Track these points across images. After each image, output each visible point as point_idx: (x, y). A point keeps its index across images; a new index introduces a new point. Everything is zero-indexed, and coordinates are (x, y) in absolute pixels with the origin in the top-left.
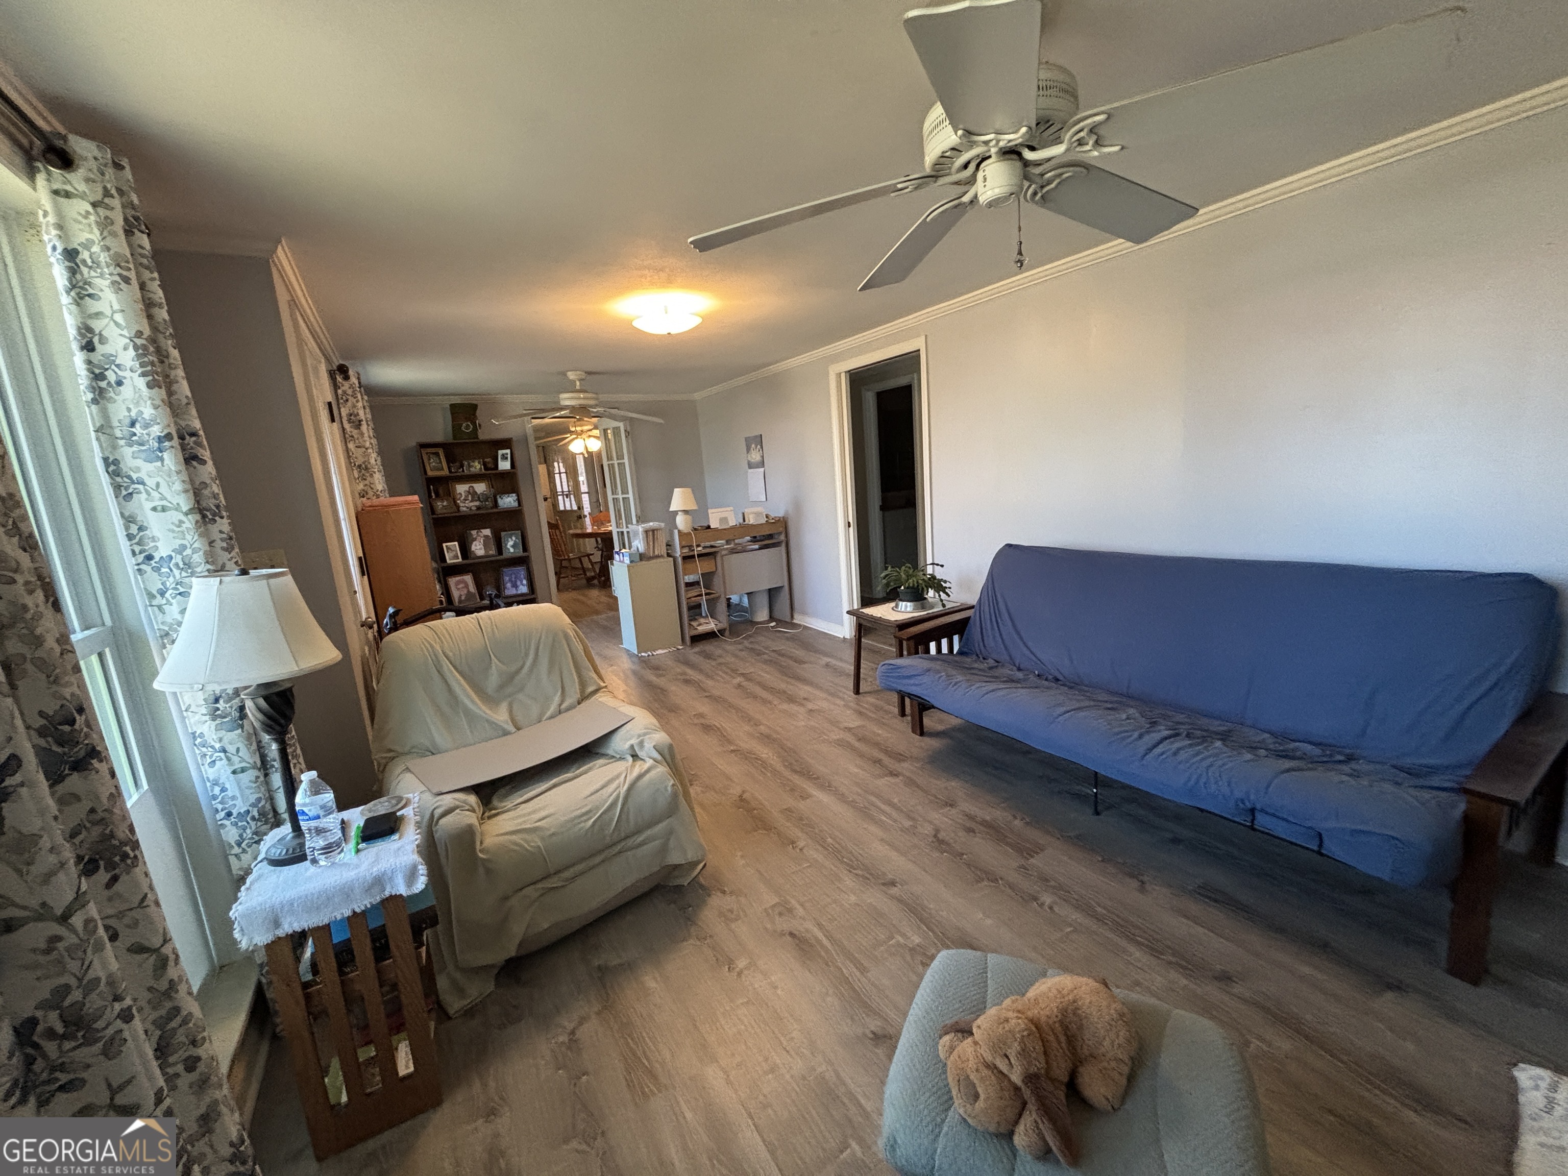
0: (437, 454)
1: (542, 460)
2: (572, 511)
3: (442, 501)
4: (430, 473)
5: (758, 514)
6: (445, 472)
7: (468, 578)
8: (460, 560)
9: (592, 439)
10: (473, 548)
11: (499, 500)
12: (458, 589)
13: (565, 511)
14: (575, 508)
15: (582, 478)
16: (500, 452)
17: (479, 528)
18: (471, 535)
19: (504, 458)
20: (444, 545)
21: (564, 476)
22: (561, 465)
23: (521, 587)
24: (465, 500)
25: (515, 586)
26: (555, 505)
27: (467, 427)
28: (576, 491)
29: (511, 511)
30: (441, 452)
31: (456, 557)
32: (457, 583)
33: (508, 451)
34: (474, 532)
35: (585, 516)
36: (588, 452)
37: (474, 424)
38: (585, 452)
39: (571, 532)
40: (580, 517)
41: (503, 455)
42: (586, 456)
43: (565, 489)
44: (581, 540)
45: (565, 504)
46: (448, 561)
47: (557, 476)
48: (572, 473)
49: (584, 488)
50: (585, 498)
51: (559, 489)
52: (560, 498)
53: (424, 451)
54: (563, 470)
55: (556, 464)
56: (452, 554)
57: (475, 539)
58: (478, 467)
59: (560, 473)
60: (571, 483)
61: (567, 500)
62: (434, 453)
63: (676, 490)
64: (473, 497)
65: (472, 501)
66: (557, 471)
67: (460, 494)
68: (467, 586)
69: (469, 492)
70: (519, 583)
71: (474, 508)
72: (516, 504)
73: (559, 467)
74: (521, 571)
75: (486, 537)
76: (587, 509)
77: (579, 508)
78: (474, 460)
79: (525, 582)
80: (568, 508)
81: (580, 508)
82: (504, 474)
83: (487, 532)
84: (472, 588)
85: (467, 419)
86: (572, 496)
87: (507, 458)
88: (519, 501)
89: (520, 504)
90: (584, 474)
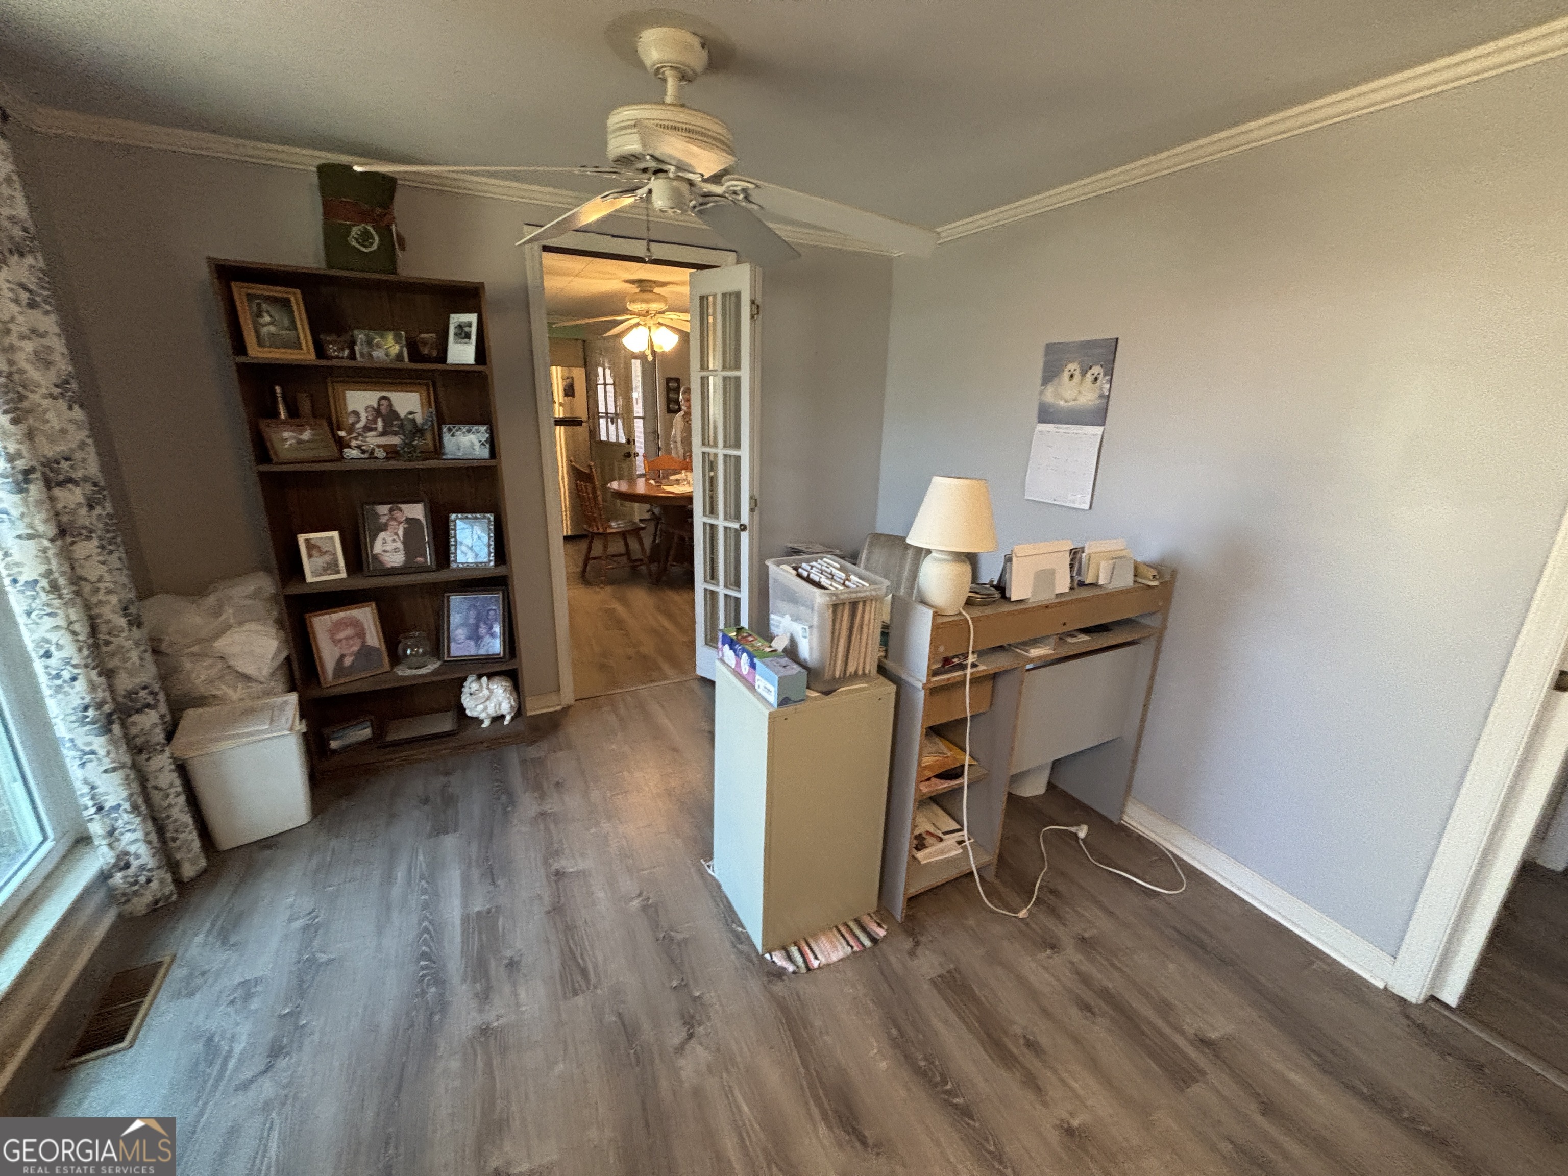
0: (285, 304)
1: (581, 362)
2: (618, 444)
3: (300, 427)
4: (256, 352)
5: (1117, 560)
6: (306, 354)
7: (366, 615)
8: (343, 575)
9: (663, 328)
10: (378, 548)
11: (447, 438)
12: (336, 642)
13: (608, 443)
14: (623, 440)
15: (637, 394)
16: (456, 319)
17: (397, 499)
18: (377, 516)
19: (461, 333)
20: (302, 538)
21: (610, 389)
22: (608, 372)
23: (488, 639)
24: (367, 429)
25: (476, 637)
26: (594, 432)
27: (365, 237)
28: (625, 415)
29: (474, 469)
30: (295, 297)
31: (332, 567)
32: (339, 625)
33: (473, 318)
34: (383, 510)
35: (637, 455)
36: (654, 353)
37: (385, 232)
38: (648, 352)
39: (615, 485)
40: (629, 455)
41: (460, 327)
42: (650, 358)
43: (611, 410)
44: (628, 504)
45: (609, 432)
46: (310, 579)
47: (600, 389)
48: (623, 386)
49: (638, 410)
50: (639, 425)
51: (602, 409)
52: (602, 422)
53: (239, 290)
54: (610, 380)
55: (600, 370)
56: (320, 561)
57: (384, 528)
58: (395, 349)
59: (605, 384)
60: (620, 402)
61: (612, 428)
62: (274, 300)
63: (937, 480)
64: (386, 424)
65: (383, 434)
66: (601, 381)
67: (356, 413)
68: (361, 634)
69: (378, 412)
70: (483, 630)
71: (380, 454)
72: (485, 453)
73: (604, 375)
74: (492, 602)
75: (411, 521)
76: (640, 447)
77: (628, 441)
78: (382, 328)
79: (497, 629)
80: (613, 439)
81: (630, 441)
82: (461, 374)
83: (416, 511)
84: (374, 638)
85: (364, 217)
86: (620, 421)
87: (468, 336)
88: (492, 442)
89: (493, 454)
90: (640, 389)
